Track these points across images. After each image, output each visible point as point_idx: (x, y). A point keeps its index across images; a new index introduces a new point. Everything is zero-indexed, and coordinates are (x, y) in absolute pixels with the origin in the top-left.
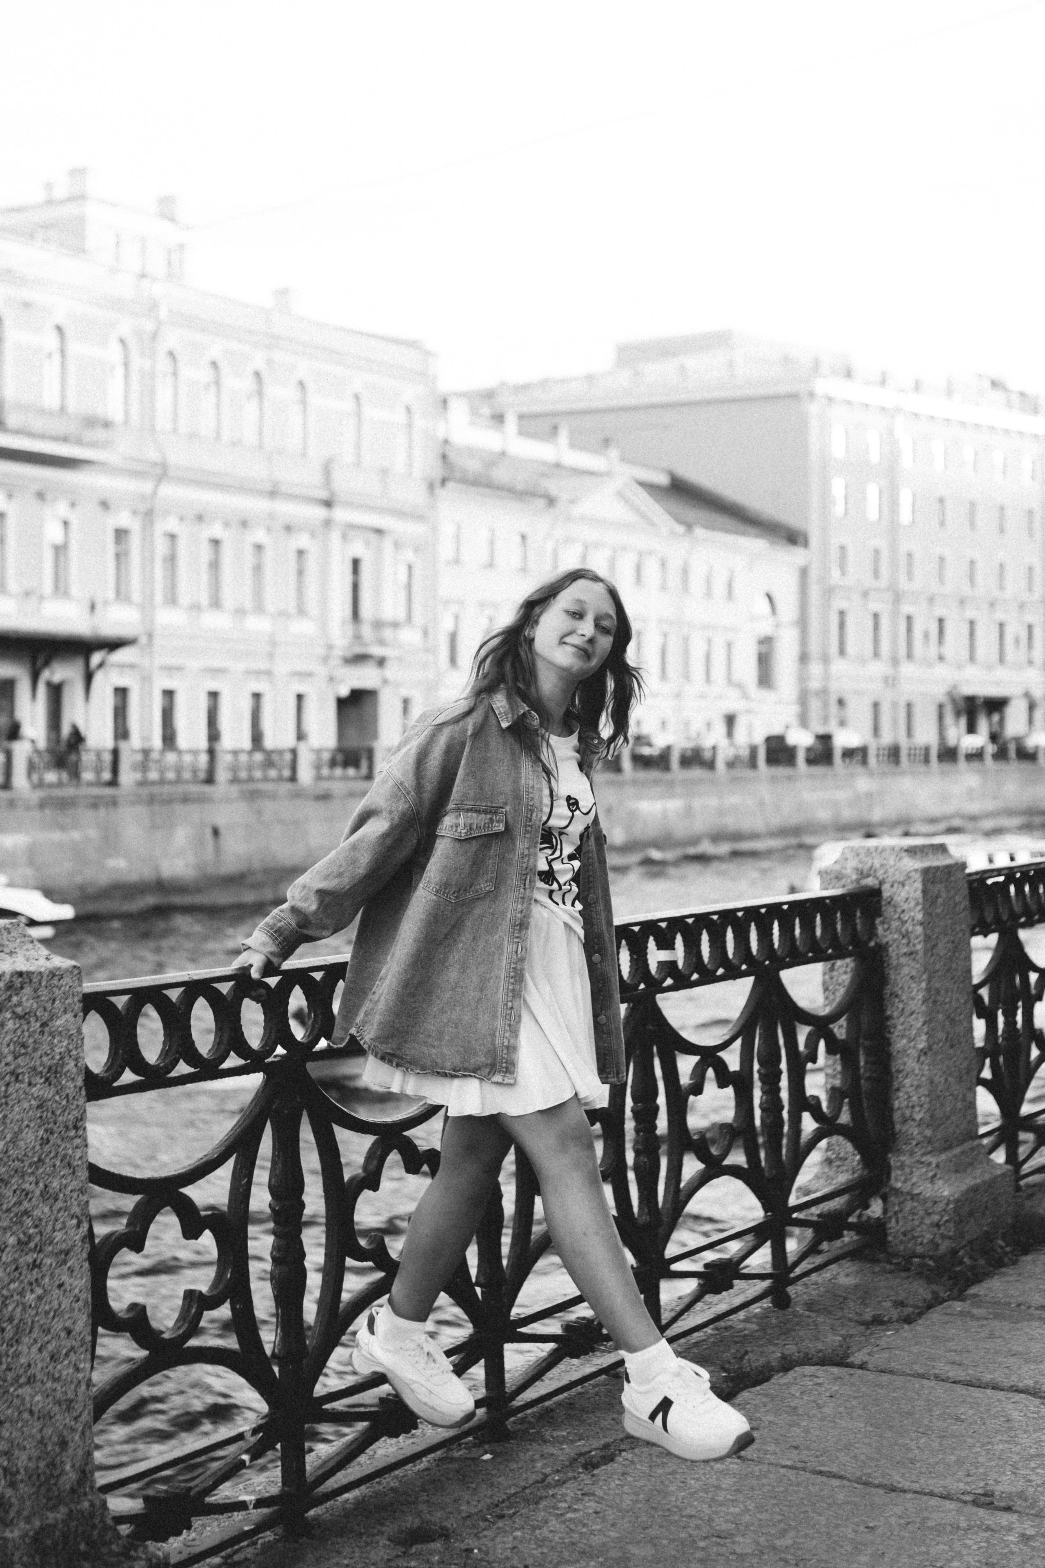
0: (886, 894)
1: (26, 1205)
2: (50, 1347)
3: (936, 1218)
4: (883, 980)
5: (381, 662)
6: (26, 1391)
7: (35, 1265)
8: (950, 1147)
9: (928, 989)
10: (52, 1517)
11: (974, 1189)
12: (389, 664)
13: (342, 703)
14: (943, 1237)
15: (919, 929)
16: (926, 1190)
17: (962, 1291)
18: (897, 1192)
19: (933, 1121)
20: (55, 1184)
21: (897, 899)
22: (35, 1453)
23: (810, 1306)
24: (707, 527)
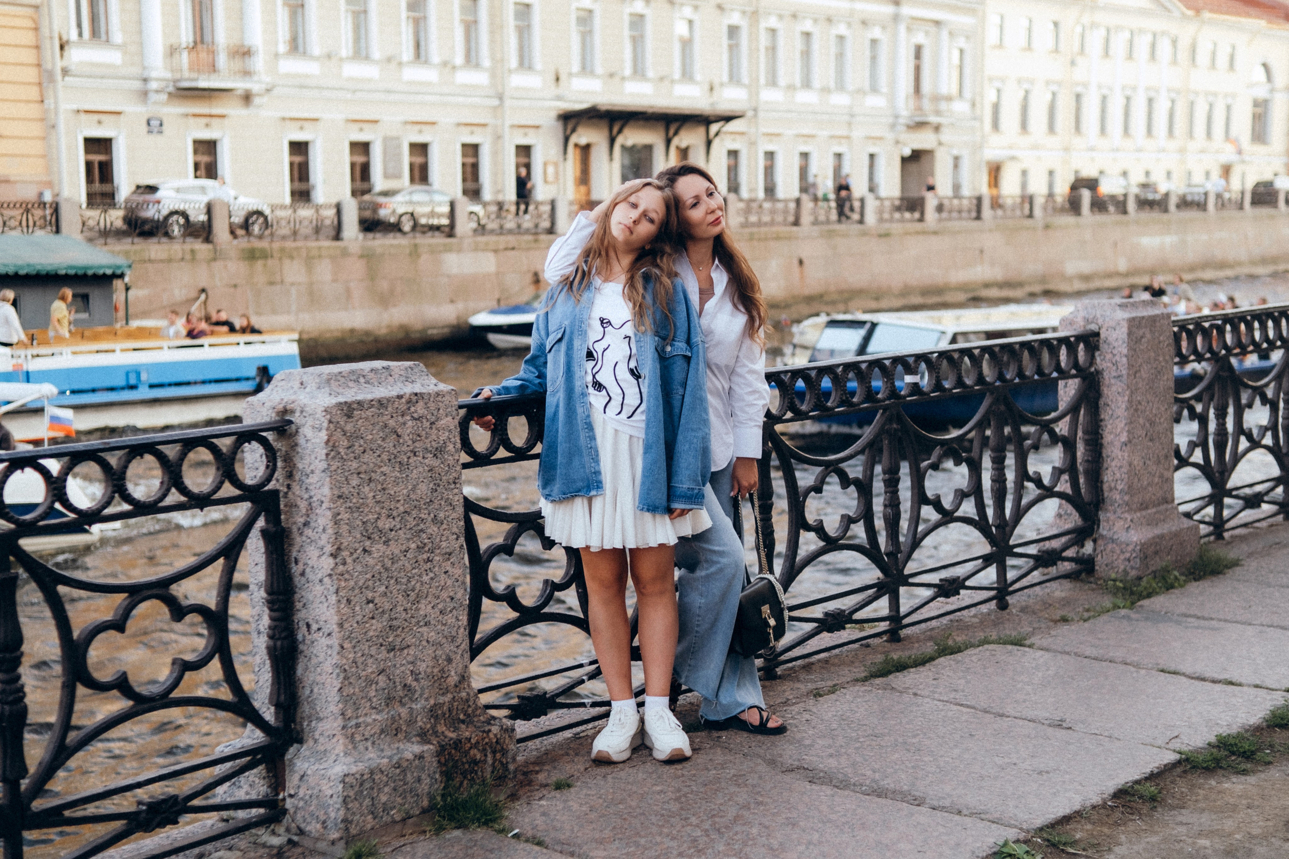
0: (1102, 336)
1: (422, 526)
2: (440, 606)
3: (1128, 555)
4: (1098, 394)
5: (937, 128)
6: (425, 629)
7: (429, 560)
8: (1147, 508)
9: (1130, 401)
10: (441, 699)
11: (1162, 537)
12: (943, 129)
13: (905, 160)
14: (1132, 568)
15: (1124, 360)
16: (1123, 536)
17: (1133, 603)
18: (1102, 536)
19: (1130, 490)
20: (441, 515)
21: (1110, 339)
22: (431, 664)
23: (1023, 610)
24: (1212, 11)
